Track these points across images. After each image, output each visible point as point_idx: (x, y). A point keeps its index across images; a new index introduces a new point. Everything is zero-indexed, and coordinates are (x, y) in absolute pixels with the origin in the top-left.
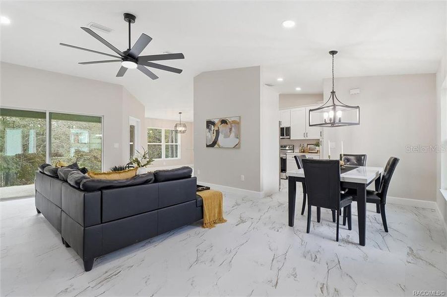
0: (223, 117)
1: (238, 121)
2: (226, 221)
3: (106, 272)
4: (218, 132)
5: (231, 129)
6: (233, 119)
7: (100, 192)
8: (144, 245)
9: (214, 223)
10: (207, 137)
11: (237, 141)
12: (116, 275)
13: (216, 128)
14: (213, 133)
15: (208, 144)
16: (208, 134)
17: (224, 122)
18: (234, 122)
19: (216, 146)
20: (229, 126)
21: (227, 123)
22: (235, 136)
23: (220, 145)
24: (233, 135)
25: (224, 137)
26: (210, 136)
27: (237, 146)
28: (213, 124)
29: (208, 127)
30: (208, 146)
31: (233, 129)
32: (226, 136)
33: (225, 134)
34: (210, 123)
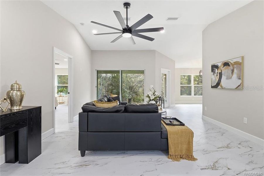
0: (225, 60)
1: (241, 61)
2: (194, 159)
3: (86, 161)
4: (221, 74)
5: (233, 71)
6: (235, 60)
7: (87, 113)
8: (119, 154)
9: (181, 157)
10: (211, 79)
11: (240, 82)
12: (87, 166)
13: (219, 71)
14: (217, 76)
15: (213, 86)
16: (213, 77)
17: (226, 64)
18: (236, 63)
19: (219, 87)
20: (231, 67)
21: (229, 66)
22: (238, 77)
23: (223, 86)
24: (235, 76)
25: (227, 79)
26: (214, 79)
27: (239, 88)
28: (217, 67)
29: (213, 70)
30: (212, 87)
31: (235, 71)
32: (229, 78)
33: (227, 76)
34: (214, 67)
